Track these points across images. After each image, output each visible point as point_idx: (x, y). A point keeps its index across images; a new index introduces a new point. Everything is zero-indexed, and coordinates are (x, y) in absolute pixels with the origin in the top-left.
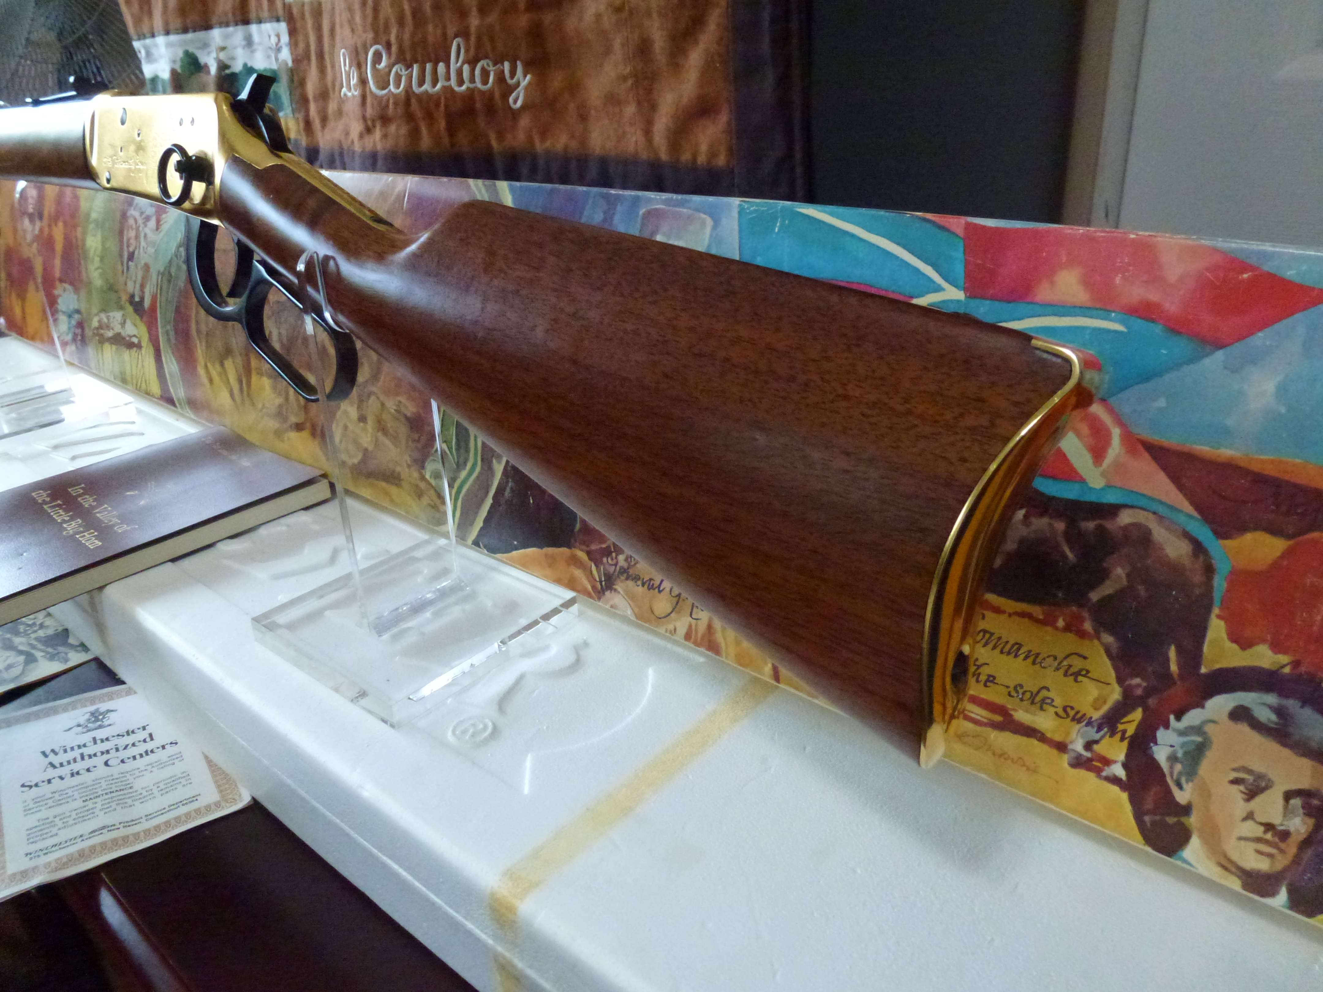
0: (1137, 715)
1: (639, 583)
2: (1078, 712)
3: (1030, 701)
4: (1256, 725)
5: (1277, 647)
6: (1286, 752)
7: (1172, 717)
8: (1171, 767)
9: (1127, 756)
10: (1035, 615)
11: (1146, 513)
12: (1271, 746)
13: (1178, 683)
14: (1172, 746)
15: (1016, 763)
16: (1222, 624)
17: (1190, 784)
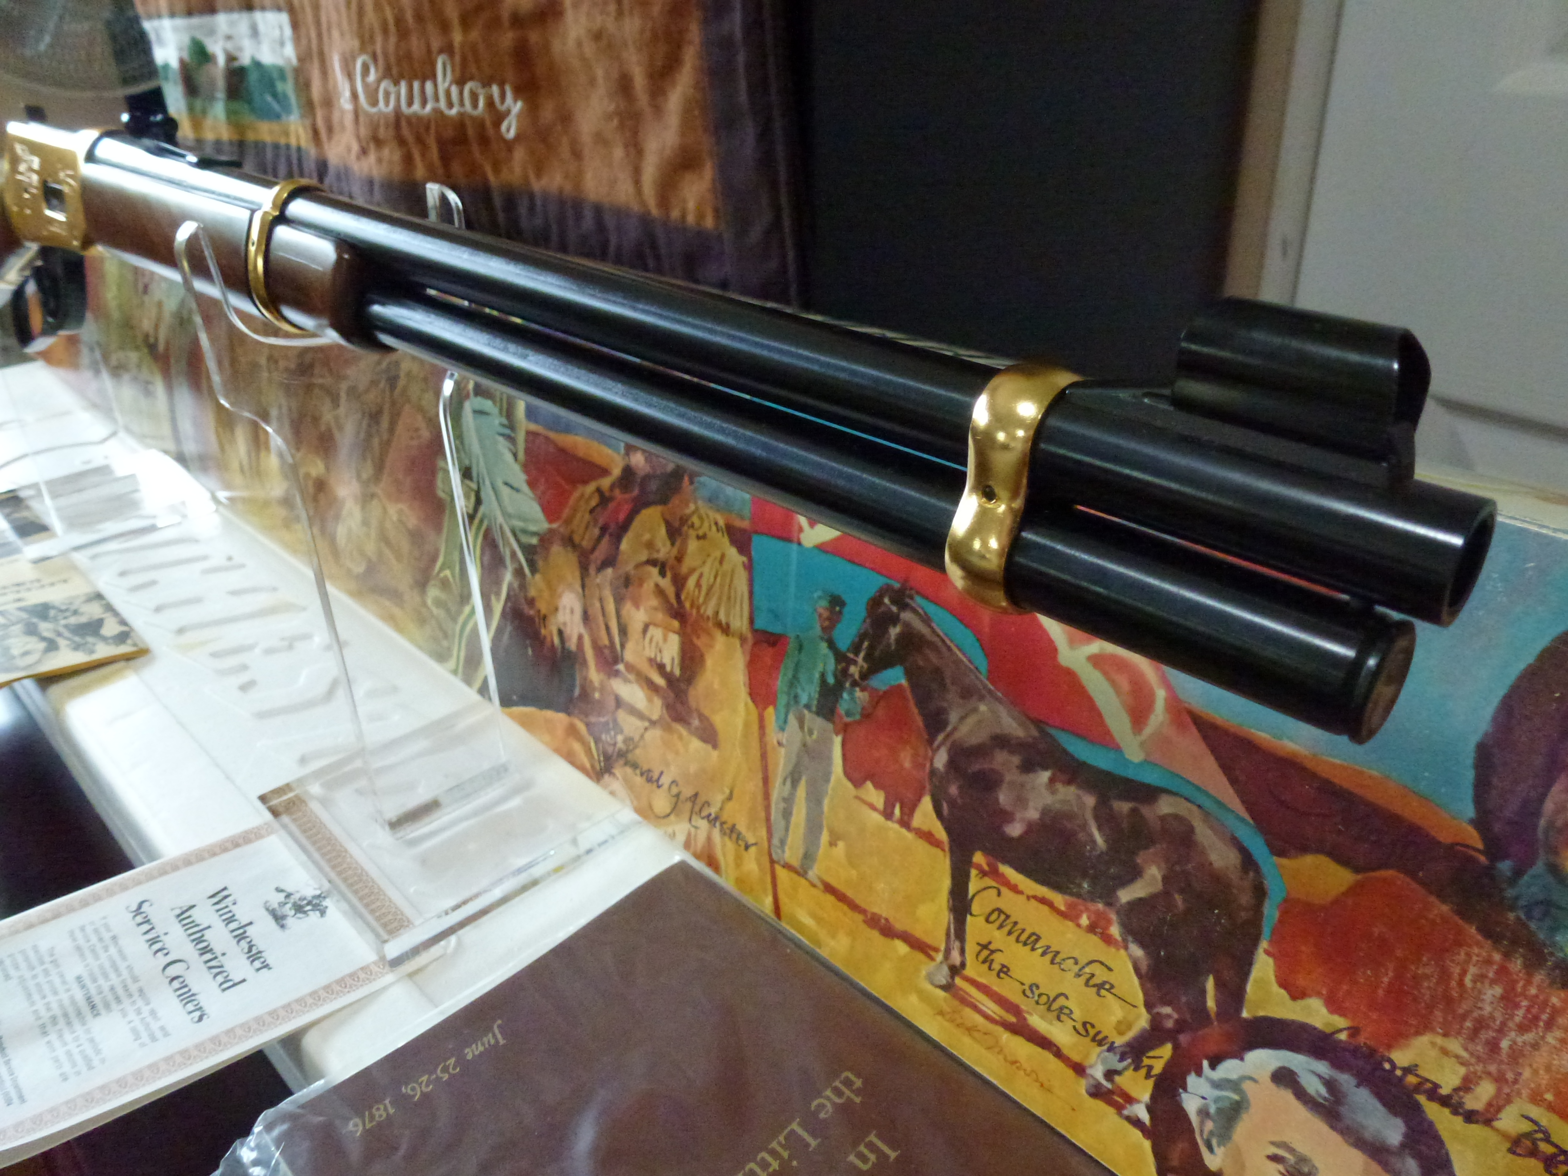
0: (1166, 1051)
1: (638, 772)
2: (1099, 1032)
3: (1046, 1006)
4: (1301, 1094)
5: (1334, 1005)
6: (1335, 1137)
7: (1205, 1063)
8: (1202, 1123)
9: (1153, 1097)
10: (1056, 904)
11: (1189, 805)
12: (1320, 1126)
13: (1216, 1023)
14: (1203, 1098)
15: (1028, 1075)
16: (1270, 961)
17: (1222, 1148)
